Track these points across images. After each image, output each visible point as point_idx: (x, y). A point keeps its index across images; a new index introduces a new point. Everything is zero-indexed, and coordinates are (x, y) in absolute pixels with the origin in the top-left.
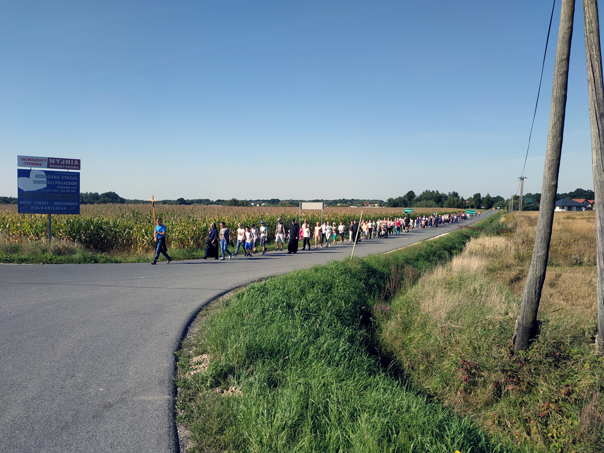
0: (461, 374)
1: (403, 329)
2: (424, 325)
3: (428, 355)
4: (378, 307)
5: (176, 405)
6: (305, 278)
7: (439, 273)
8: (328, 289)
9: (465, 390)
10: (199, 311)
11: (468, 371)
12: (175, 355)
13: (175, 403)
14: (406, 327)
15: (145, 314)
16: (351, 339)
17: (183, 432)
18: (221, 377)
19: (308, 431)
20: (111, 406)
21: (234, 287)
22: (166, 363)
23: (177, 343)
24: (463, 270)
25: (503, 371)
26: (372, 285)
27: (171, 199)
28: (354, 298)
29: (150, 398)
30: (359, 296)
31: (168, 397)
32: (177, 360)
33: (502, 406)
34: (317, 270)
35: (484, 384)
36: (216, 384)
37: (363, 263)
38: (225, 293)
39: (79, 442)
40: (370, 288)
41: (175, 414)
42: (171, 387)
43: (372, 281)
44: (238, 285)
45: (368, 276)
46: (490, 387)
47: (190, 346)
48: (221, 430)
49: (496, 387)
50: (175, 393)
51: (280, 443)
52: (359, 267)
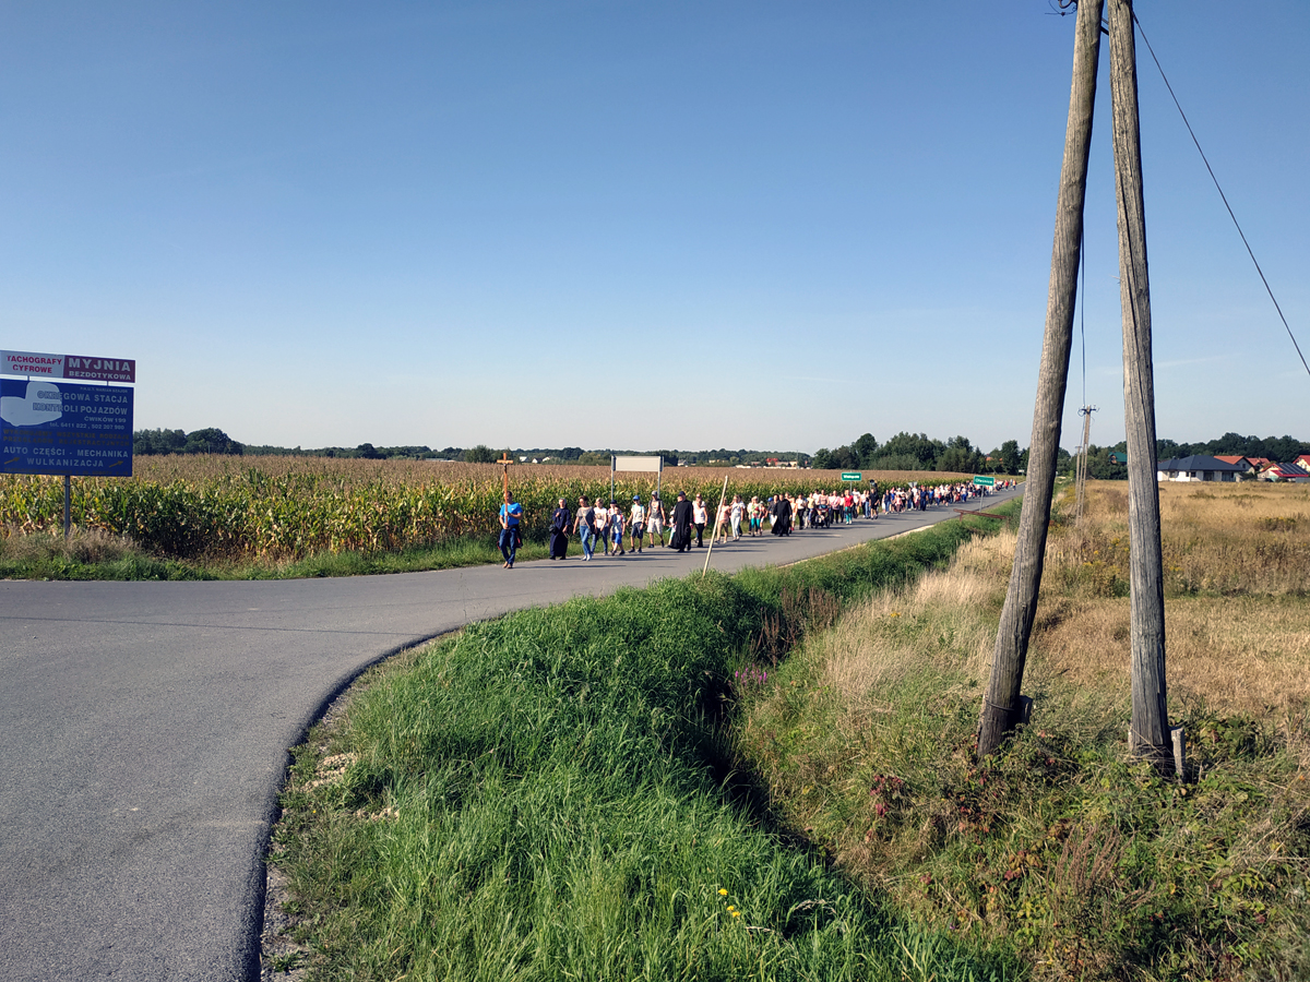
0: (874, 802)
1: (784, 716)
2: (821, 710)
3: (820, 766)
4: (743, 673)
5: (274, 836)
6: (593, 612)
8: (639, 635)
9: (879, 834)
10: (357, 676)
11: (886, 794)
12: (290, 752)
13: (272, 832)
14: (791, 714)
15: (246, 679)
17: (274, 878)
18: (370, 789)
20: (149, 835)
21: (443, 629)
22: (268, 767)
23: (300, 731)
26: (744, 631)
27: (345, 446)
28: (696, 655)
29: (225, 824)
30: (710, 652)
31: (261, 822)
32: (292, 761)
34: (624, 598)
35: (916, 818)
36: (358, 801)
37: (729, 584)
38: (419, 642)
39: (80, 892)
40: (736, 637)
41: (267, 851)
42: (271, 807)
43: (744, 621)
44: (450, 627)
45: (738, 612)
46: (926, 826)
47: (324, 740)
48: (347, 876)
49: (936, 825)
50: (276, 815)
52: (719, 593)
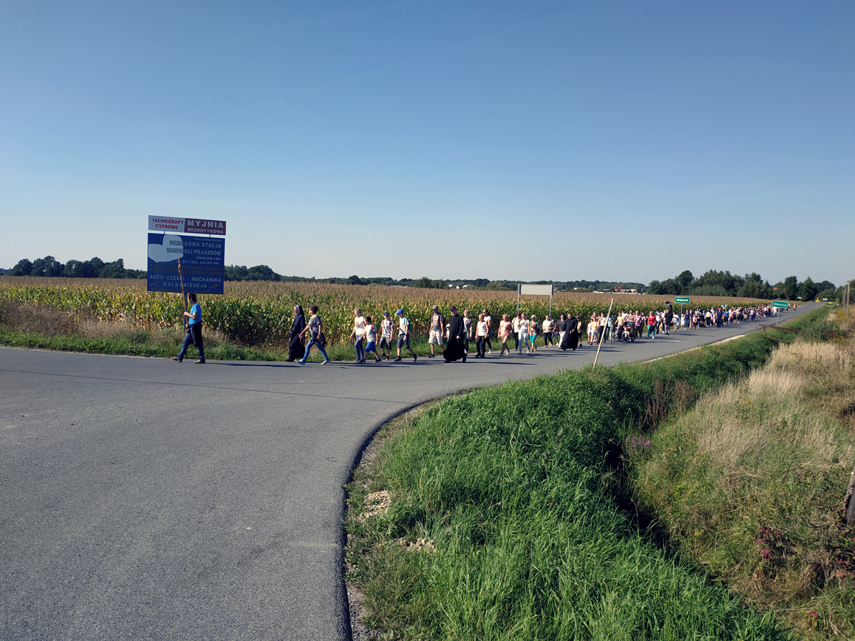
0: (758, 548)
1: (670, 474)
2: (703, 471)
3: (707, 515)
4: (632, 441)
5: (346, 557)
6: (524, 392)
7: (729, 394)
8: (558, 410)
9: (765, 572)
10: (377, 431)
11: (772, 544)
12: (344, 488)
13: (344, 554)
14: (675, 472)
15: (305, 431)
16: (592, 485)
17: (354, 595)
18: (407, 523)
19: (529, 609)
20: (261, 551)
21: (424, 400)
22: (333, 499)
23: (348, 472)
24: (766, 392)
25: (828, 548)
26: (625, 409)
27: (341, 277)
28: (596, 425)
29: (311, 545)
30: (605, 423)
31: (336, 545)
32: (347, 496)
33: (824, 601)
34: (541, 382)
35: (797, 565)
36: (399, 533)
37: (611, 375)
38: (411, 408)
39: (221, 595)
40: (621, 413)
41: (344, 570)
42: (340, 532)
43: (624, 402)
44: (429, 398)
45: (619, 395)
46: (806, 570)
47: (365, 478)
48: (406, 597)
49: (815, 570)
50: (344, 540)
51: (488, 623)
52: (605, 380)
